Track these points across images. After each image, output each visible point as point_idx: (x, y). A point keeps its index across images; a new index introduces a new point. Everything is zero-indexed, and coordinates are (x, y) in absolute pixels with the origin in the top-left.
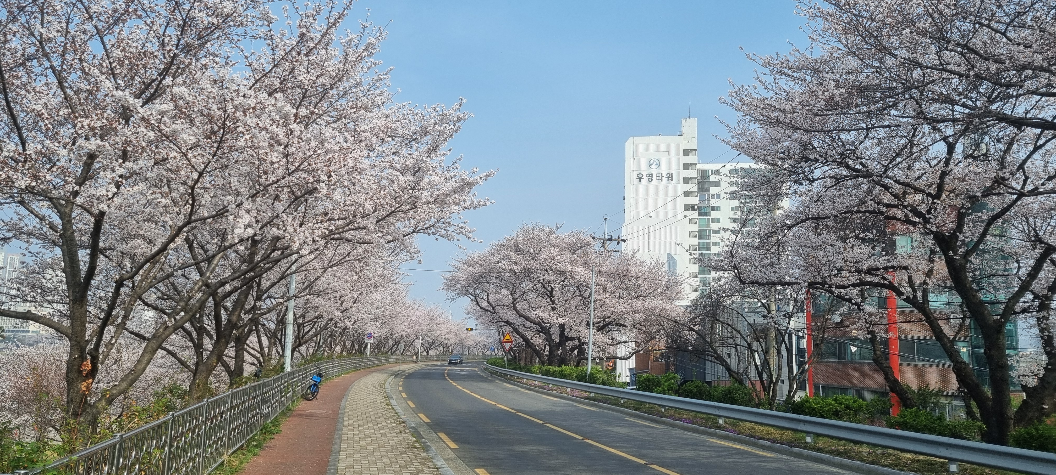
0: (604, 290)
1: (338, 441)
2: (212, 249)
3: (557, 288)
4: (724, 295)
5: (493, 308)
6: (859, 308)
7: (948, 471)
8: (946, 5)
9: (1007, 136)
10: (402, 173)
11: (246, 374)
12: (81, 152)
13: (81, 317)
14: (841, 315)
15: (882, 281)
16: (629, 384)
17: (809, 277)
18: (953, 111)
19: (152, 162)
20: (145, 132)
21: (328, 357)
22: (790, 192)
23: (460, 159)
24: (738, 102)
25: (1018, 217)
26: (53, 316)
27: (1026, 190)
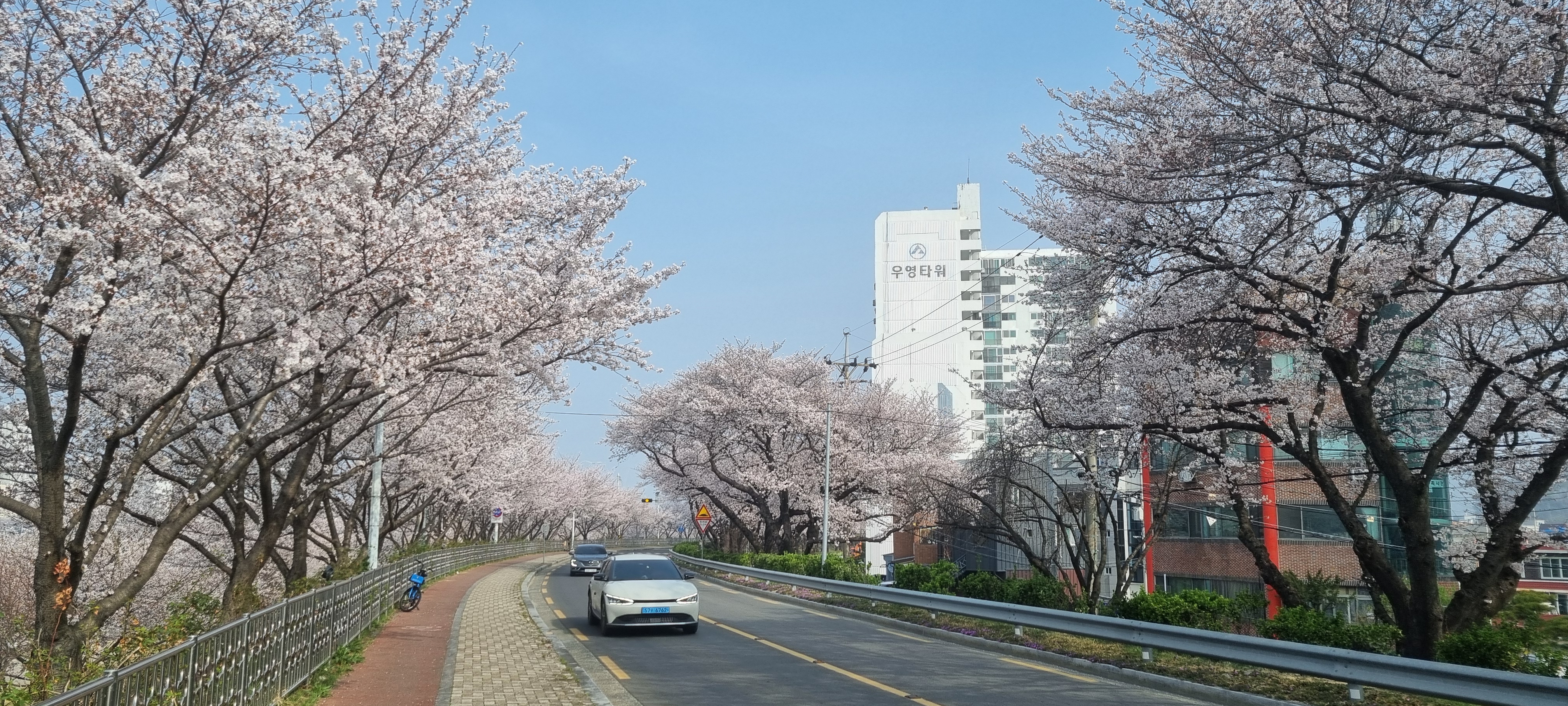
0: (845, 439)
1: (449, 672)
2: (256, 387)
3: (776, 437)
4: (1021, 445)
5: (682, 469)
6: (1217, 462)
7: (1347, 698)
8: (1336, 16)
9: (1427, 206)
10: (538, 270)
11: (310, 574)
12: (52, 246)
13: (55, 494)
14: (1192, 471)
15: (1250, 421)
16: (883, 578)
17: (1145, 417)
18: (1350, 171)
19: (159, 260)
20: (148, 214)
21: (435, 546)
22: (1115, 291)
23: (627, 249)
24: (1036, 161)
25: (1446, 324)
26: (16, 491)
27: (1456, 285)
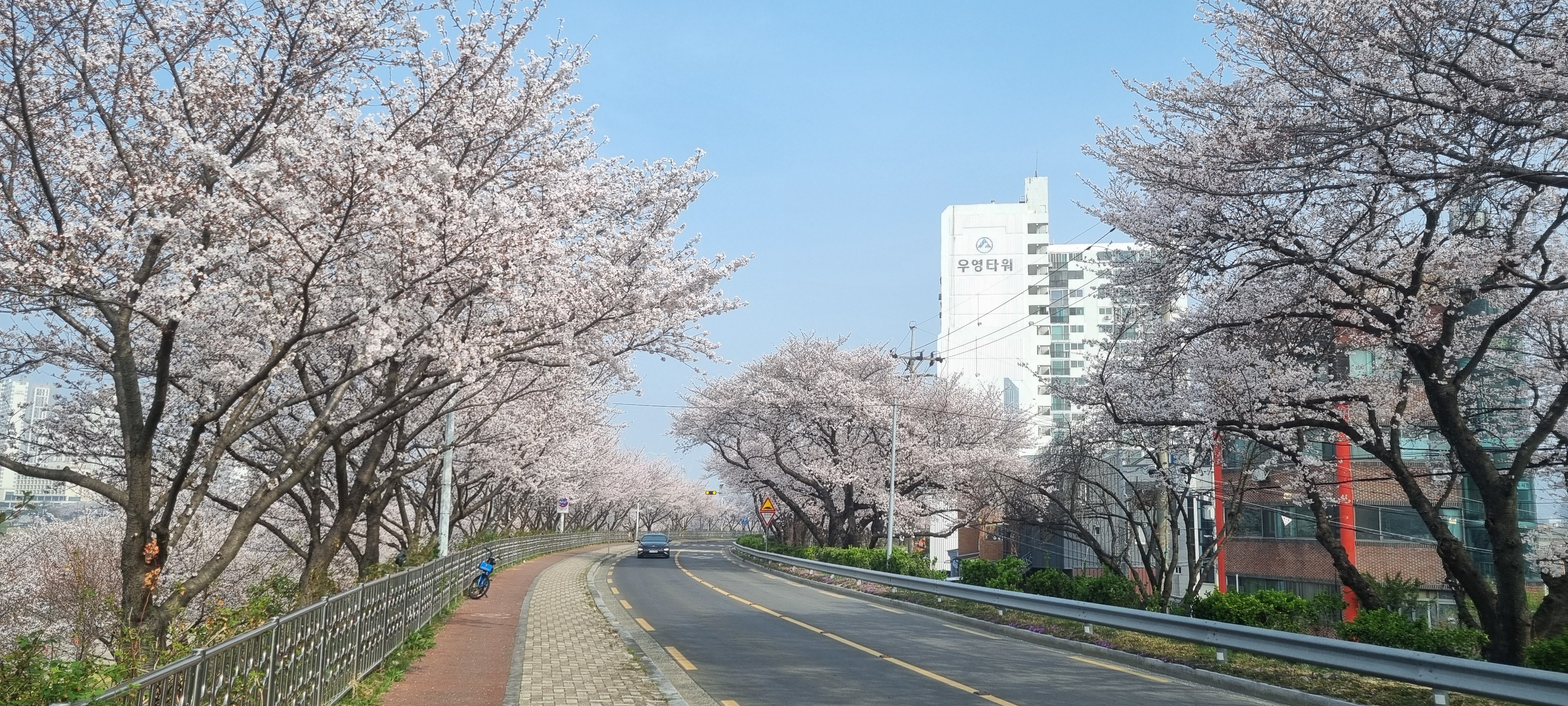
0: (911, 433)
1: (518, 659)
2: (332, 375)
3: (841, 430)
4: (1091, 440)
5: (747, 462)
6: (1294, 460)
7: (1432, 703)
8: (1423, 5)
9: (1516, 200)
10: (612, 261)
11: (382, 560)
12: (142, 234)
13: (143, 477)
14: (1267, 469)
15: (1328, 419)
16: (948, 574)
17: (1219, 413)
18: (1435, 163)
19: (246, 248)
20: (236, 203)
21: (503, 535)
22: (1189, 286)
23: (696, 240)
24: (1111, 152)
25: (1535, 321)
26: (102, 475)
27: (1546, 281)
